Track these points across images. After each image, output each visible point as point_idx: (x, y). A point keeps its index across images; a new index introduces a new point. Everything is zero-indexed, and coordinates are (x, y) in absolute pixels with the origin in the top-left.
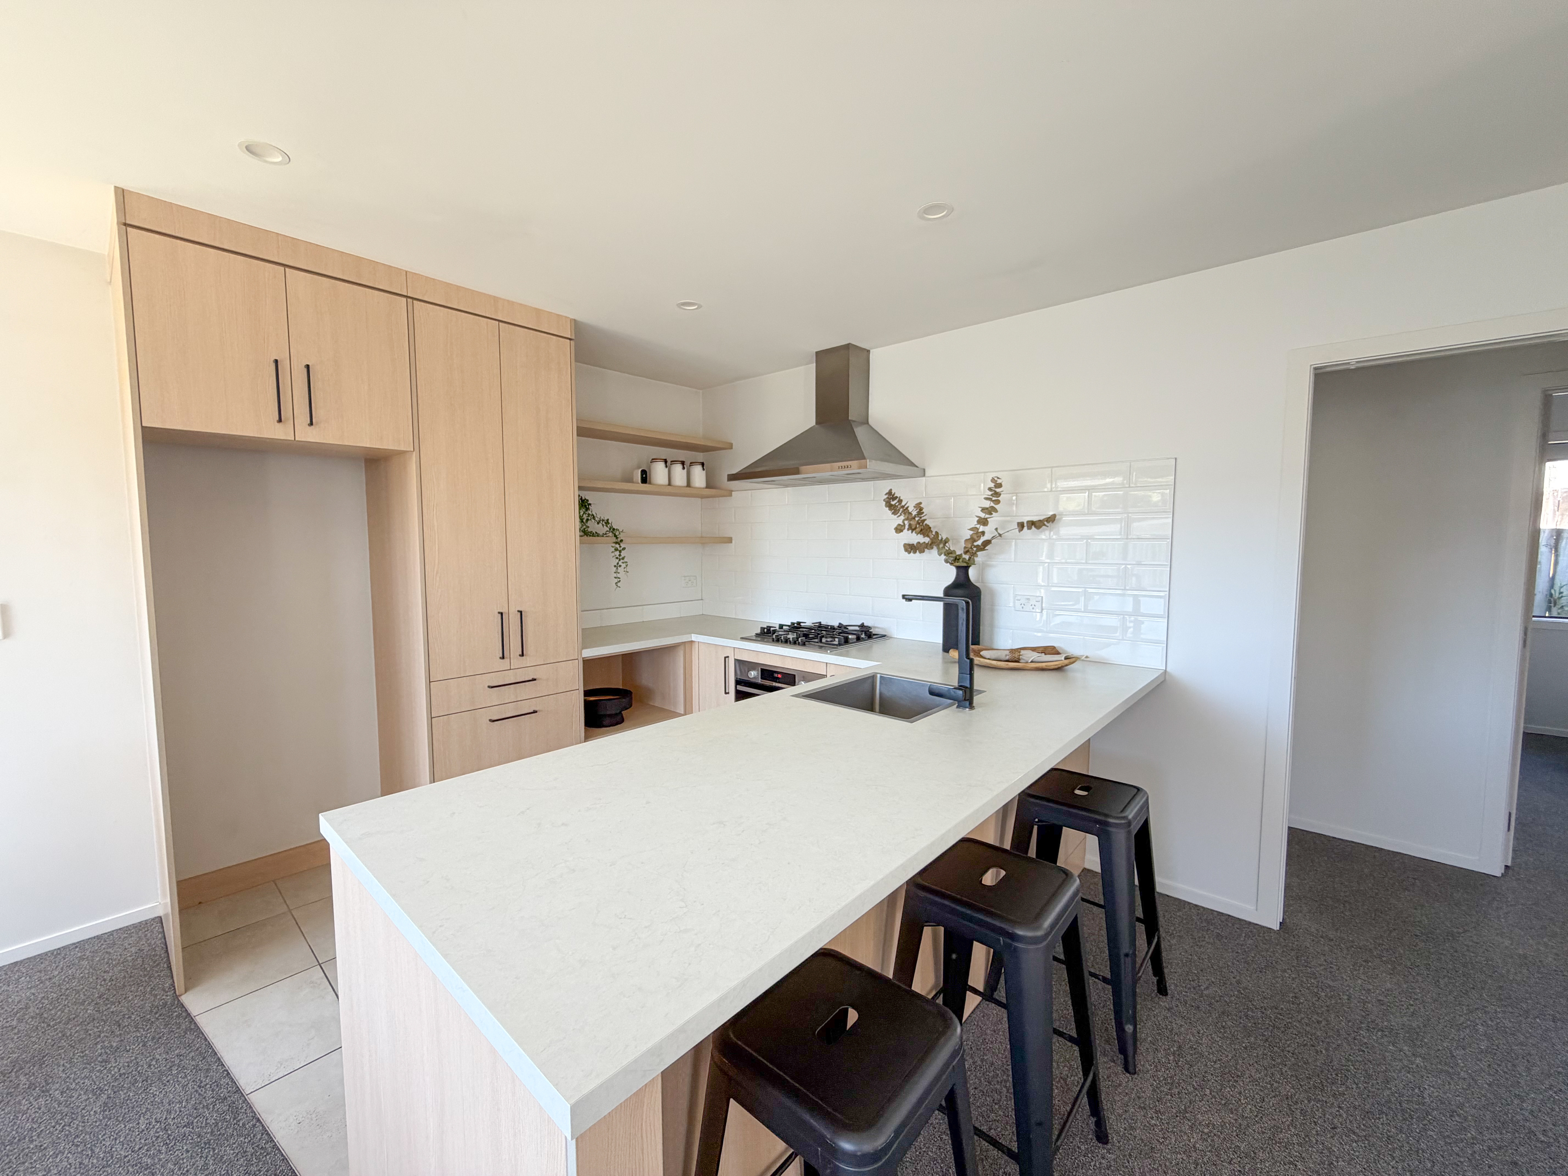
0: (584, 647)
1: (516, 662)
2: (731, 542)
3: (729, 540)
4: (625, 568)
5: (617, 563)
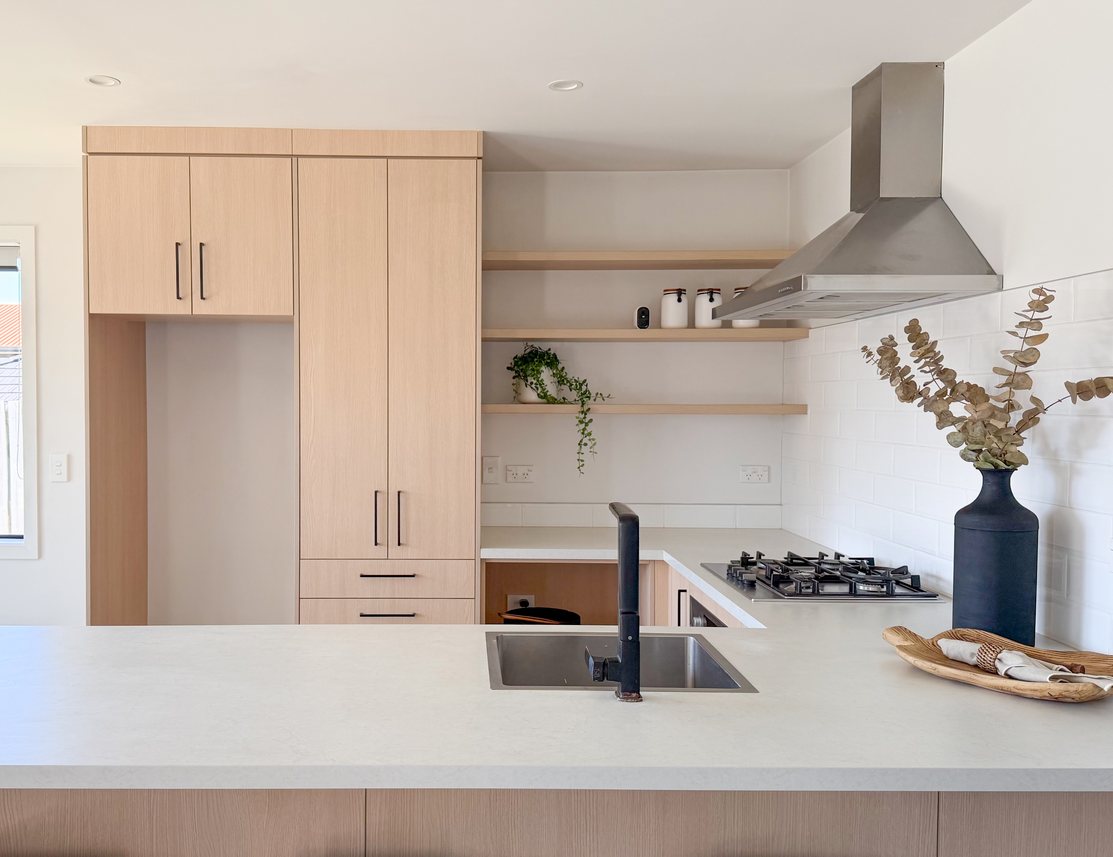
2: (806, 413)
3: (802, 409)
4: (591, 448)
5: (581, 441)
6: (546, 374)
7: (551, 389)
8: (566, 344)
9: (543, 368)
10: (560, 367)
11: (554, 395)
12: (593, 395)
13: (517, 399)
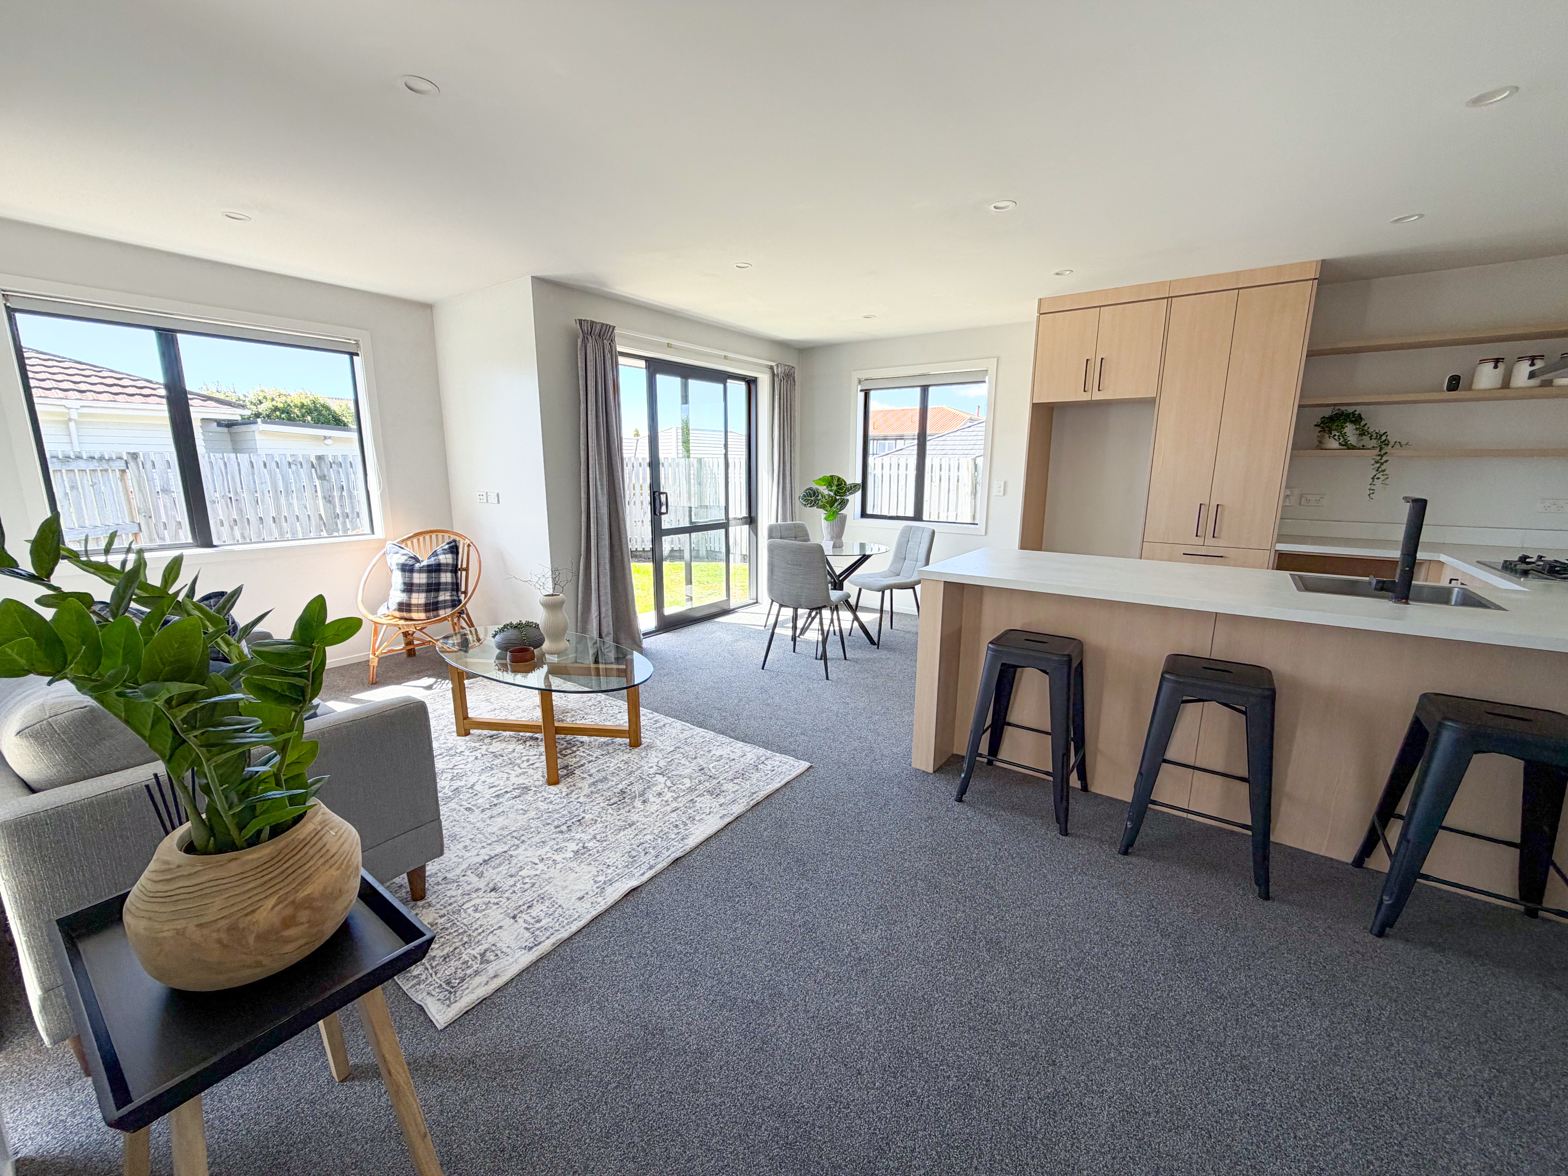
0: (1278, 541)
1: (1210, 541)
4: (1383, 481)
5: (1375, 476)
6: (1350, 429)
7: (1352, 439)
8: (1371, 407)
9: (1348, 424)
10: (1363, 423)
11: (1354, 444)
12: (1392, 443)
13: (1320, 446)
